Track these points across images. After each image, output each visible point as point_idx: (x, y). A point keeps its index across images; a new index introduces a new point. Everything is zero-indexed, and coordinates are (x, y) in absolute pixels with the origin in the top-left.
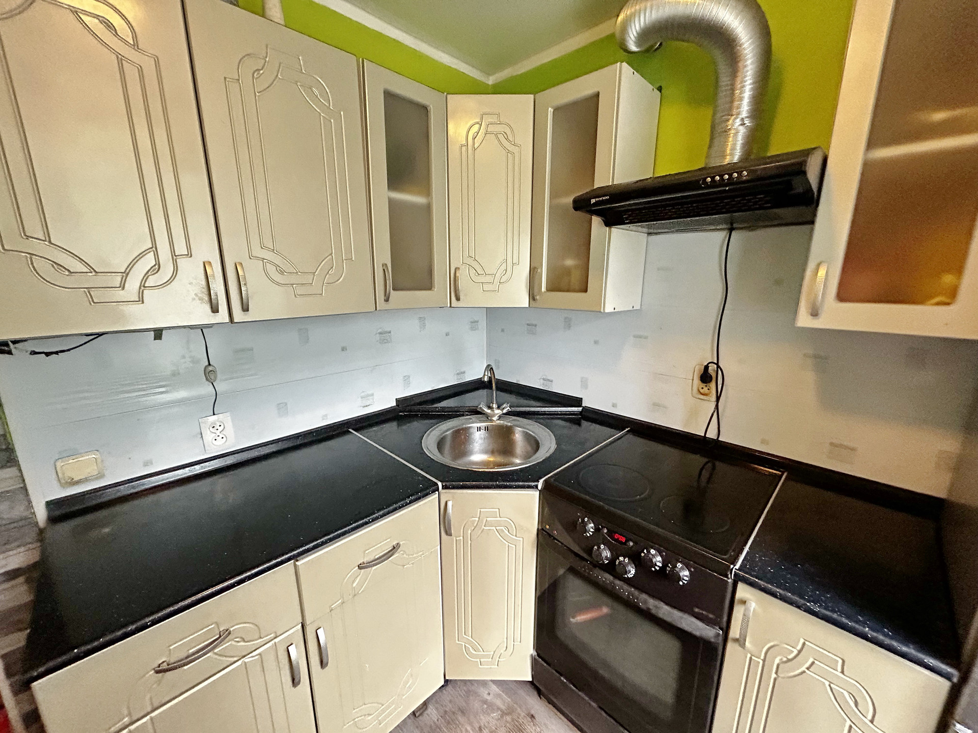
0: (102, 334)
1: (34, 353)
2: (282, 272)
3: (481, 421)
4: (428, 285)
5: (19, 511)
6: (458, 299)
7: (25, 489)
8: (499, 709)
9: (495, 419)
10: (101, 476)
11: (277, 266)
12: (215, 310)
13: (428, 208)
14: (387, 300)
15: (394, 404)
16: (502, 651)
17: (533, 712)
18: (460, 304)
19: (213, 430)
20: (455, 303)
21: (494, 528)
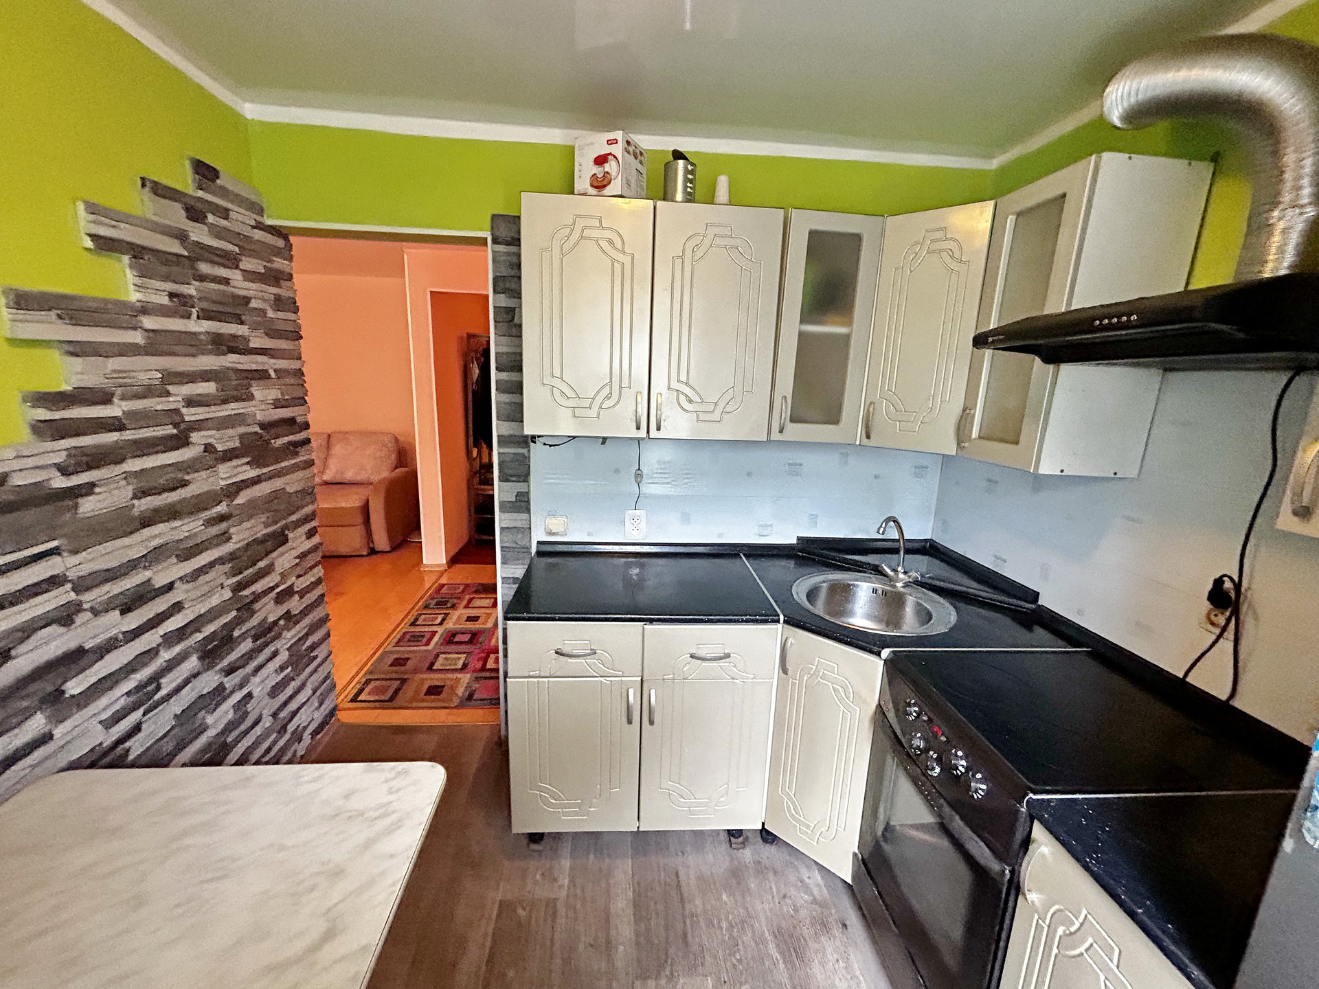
0: (575, 437)
1: (545, 444)
2: (690, 401)
3: (880, 583)
4: (833, 417)
5: (524, 542)
6: (868, 437)
7: (530, 528)
8: (812, 894)
9: (899, 585)
10: (565, 534)
11: (686, 396)
12: (638, 428)
13: (847, 337)
14: (781, 431)
15: (794, 541)
16: (823, 830)
17: (848, 923)
18: (872, 442)
19: (633, 522)
20: (865, 441)
21: (830, 684)
